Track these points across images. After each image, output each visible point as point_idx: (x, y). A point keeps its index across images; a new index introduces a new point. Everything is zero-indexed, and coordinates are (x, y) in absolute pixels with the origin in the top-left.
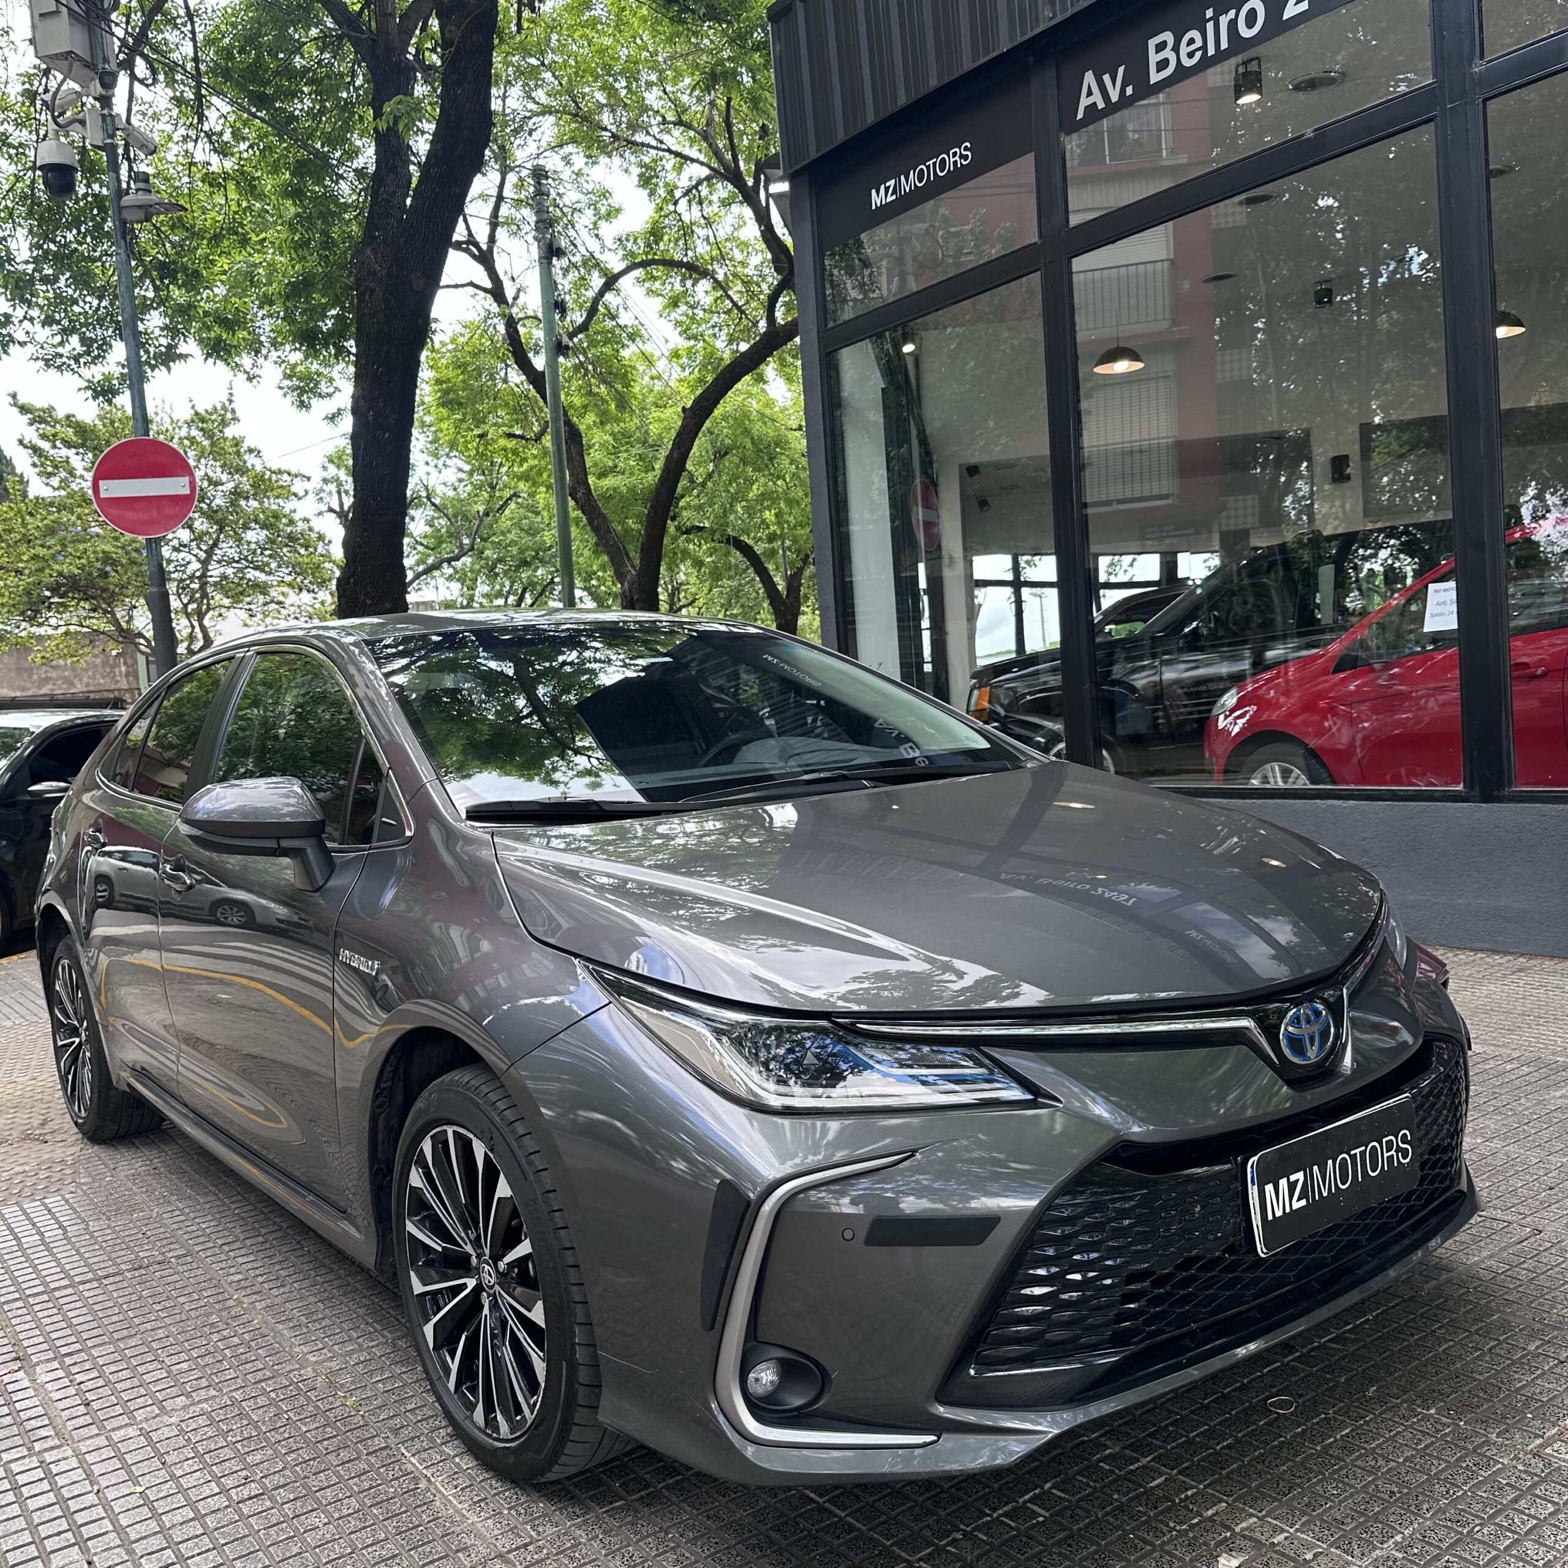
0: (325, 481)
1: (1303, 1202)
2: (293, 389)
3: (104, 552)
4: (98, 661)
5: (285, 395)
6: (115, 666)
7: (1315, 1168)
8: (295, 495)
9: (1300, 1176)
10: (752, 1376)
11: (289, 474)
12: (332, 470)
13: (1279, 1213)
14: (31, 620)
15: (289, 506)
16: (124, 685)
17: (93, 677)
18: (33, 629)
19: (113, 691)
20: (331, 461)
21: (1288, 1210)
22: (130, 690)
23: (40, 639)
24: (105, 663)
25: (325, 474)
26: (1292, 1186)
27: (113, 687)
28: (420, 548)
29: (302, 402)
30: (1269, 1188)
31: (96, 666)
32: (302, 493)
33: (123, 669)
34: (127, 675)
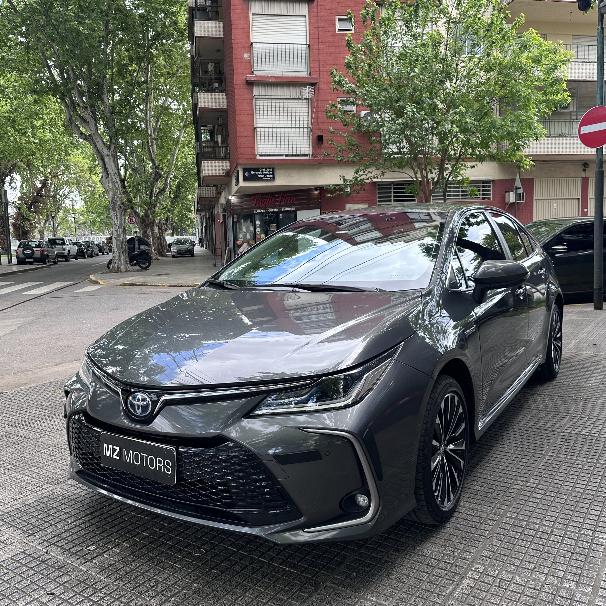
1: (118, 458)
7: (124, 449)
13: (108, 455)
21: (111, 456)
26: (114, 450)
30: (105, 445)
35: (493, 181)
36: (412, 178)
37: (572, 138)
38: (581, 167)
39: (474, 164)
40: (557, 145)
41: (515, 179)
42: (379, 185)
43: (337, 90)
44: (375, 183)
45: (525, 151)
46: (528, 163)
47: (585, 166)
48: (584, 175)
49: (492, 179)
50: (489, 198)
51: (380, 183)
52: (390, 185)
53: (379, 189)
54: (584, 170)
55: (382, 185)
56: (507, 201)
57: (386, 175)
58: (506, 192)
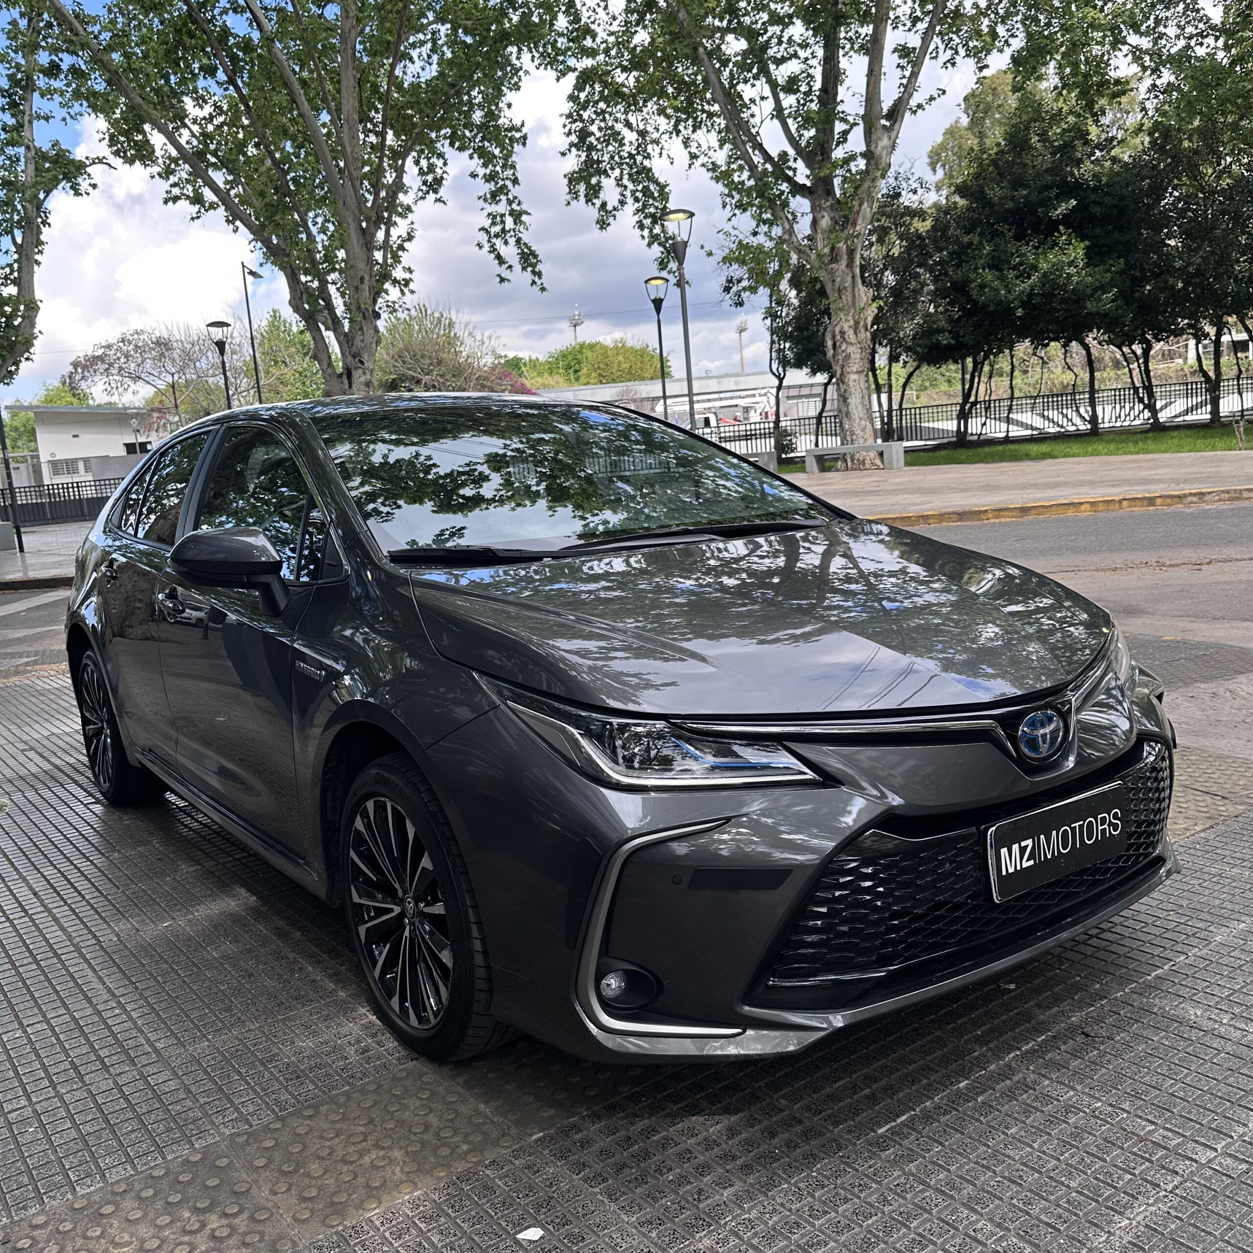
1: (1031, 863)
7: (1042, 837)
9: (1029, 842)
10: (604, 982)
13: (1011, 870)
21: (1019, 868)
26: (1023, 850)
30: (1004, 851)
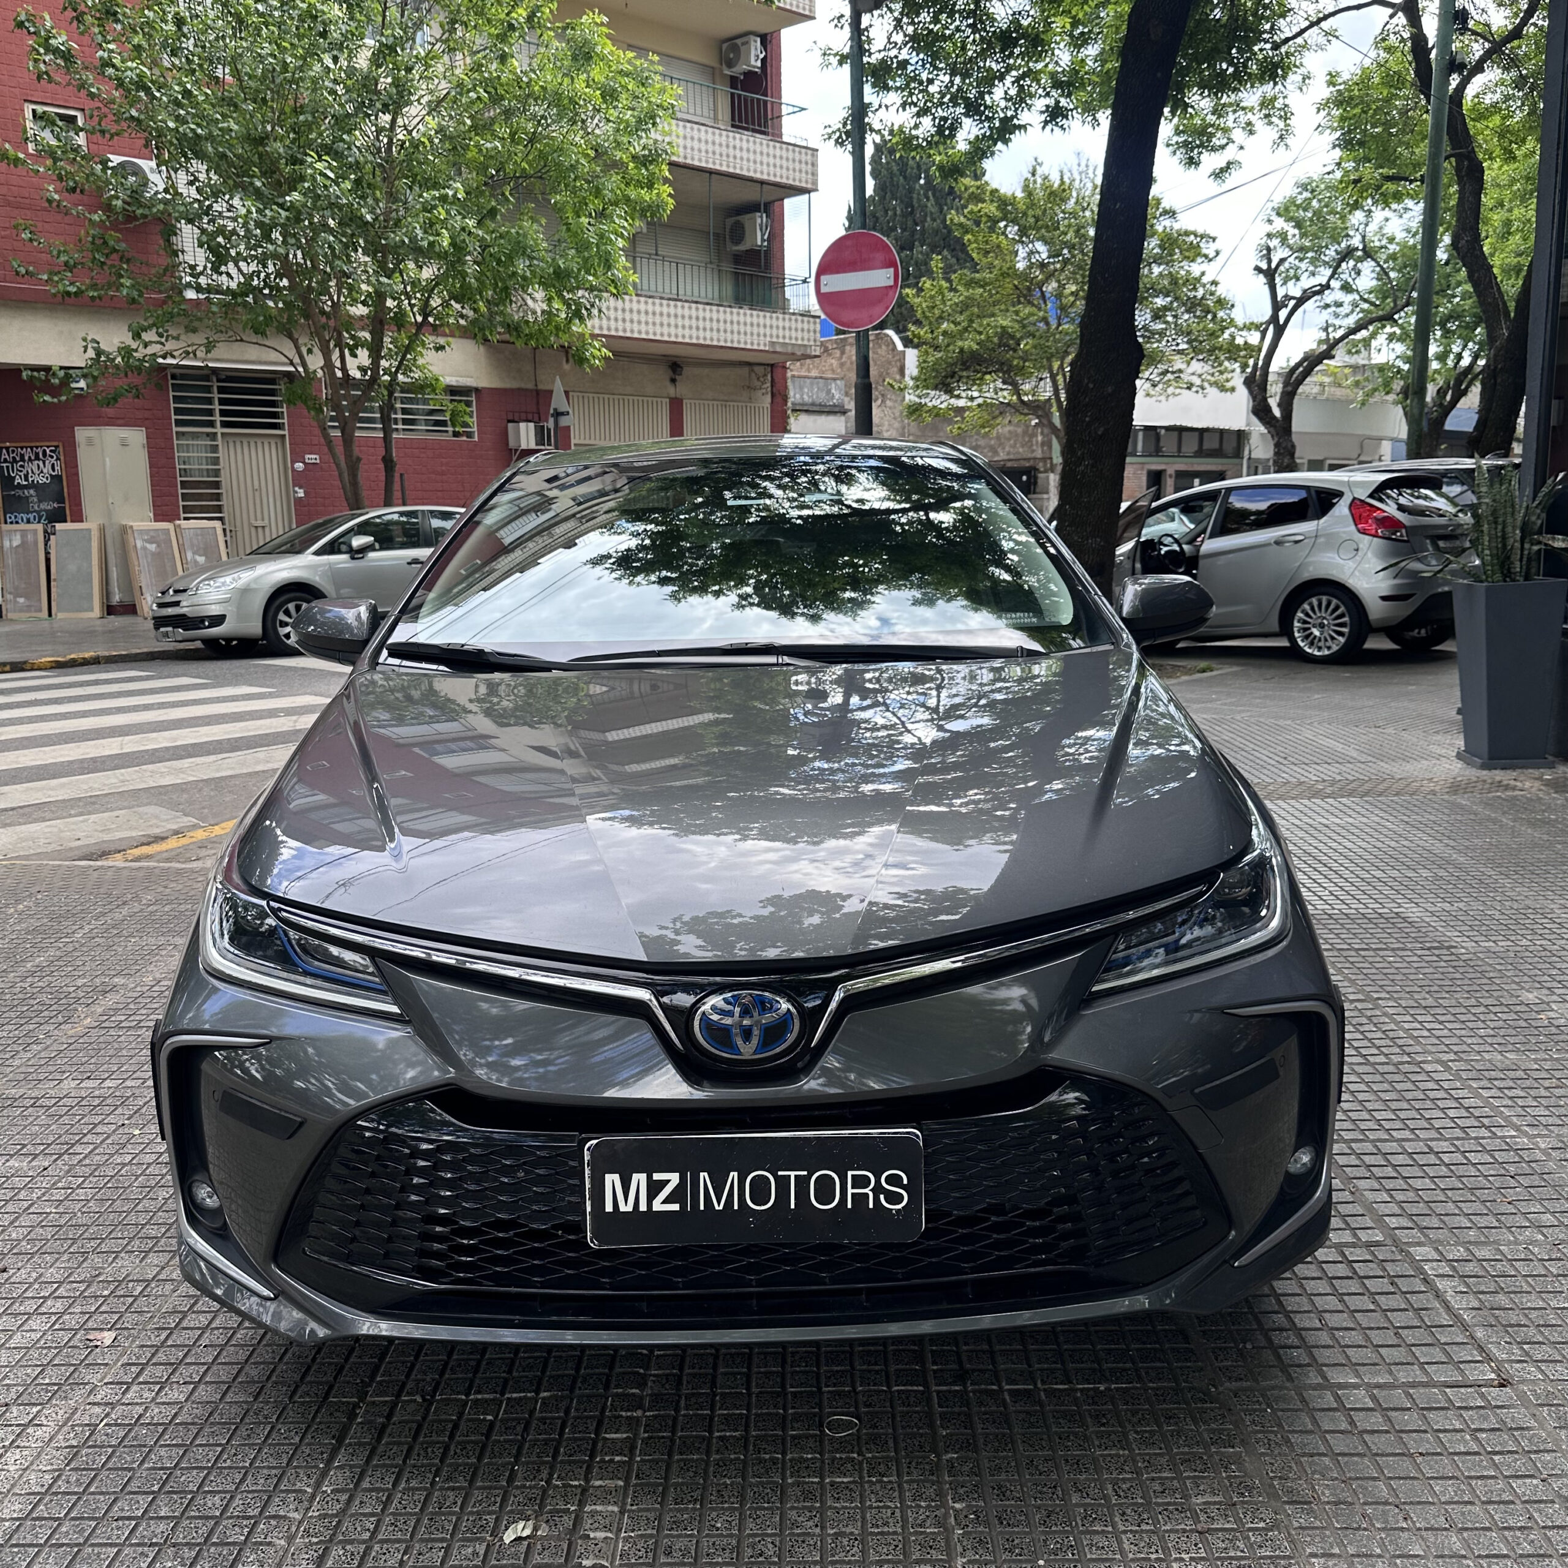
0: (1269, 236)
1: (674, 1207)
2: (1186, 144)
3: (1002, 327)
4: (1020, 430)
5: (1174, 153)
6: (1034, 435)
7: (704, 1175)
8: (1206, 256)
9: (674, 1178)
11: (1196, 236)
12: (1280, 224)
13: (625, 1208)
14: (949, 391)
15: (1196, 269)
16: (1039, 454)
17: (1014, 446)
18: (953, 401)
19: (1029, 459)
20: (1279, 214)
21: (642, 1208)
22: (1044, 459)
23: (960, 411)
24: (1025, 433)
25: (1269, 228)
26: (656, 1185)
27: (1030, 455)
28: (1366, 306)
29: (1191, 158)
30: (613, 1178)
31: (1017, 435)
32: (1212, 254)
33: (1040, 438)
34: (1043, 444)
35: (477, 390)
36: (292, 363)
37: (650, 301)
38: (664, 373)
39: (442, 341)
40: (620, 312)
41: (551, 392)
42: (174, 377)
43: (50, 80)
44: (164, 368)
45: (594, 325)
46: (597, 353)
47: (674, 372)
48: (671, 391)
49: (474, 385)
50: (469, 435)
51: (178, 371)
52: (207, 378)
53: (176, 387)
54: (673, 381)
55: (183, 377)
56: (512, 444)
57: (221, 350)
58: (509, 421)
